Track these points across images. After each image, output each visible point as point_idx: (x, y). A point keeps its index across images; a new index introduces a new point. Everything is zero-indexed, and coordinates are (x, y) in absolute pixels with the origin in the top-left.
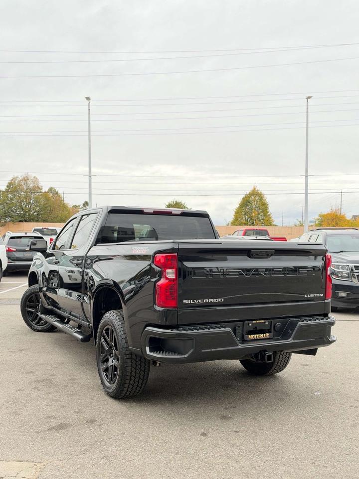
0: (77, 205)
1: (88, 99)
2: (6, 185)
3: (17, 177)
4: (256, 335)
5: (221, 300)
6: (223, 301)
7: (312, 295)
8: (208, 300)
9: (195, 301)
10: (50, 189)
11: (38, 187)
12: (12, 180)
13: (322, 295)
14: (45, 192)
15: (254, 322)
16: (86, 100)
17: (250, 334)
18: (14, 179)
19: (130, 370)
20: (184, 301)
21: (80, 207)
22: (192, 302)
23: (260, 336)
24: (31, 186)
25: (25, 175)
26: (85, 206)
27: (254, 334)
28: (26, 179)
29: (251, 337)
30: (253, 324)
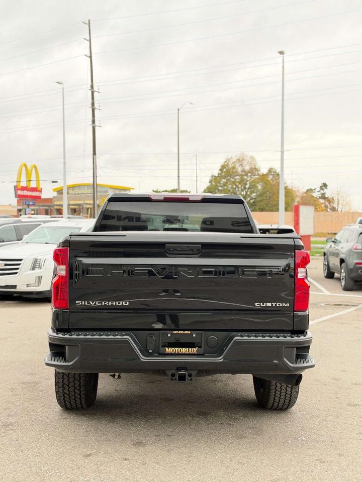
0: (312, 188)
1: (281, 53)
2: (219, 169)
3: (231, 158)
4: (177, 349)
5: (126, 303)
6: (128, 304)
7: (269, 305)
8: (107, 302)
9: (91, 302)
10: (270, 171)
11: (255, 168)
12: (226, 162)
13: (288, 305)
14: (263, 175)
15: (174, 332)
16: (279, 54)
17: (168, 347)
18: (228, 160)
19: (61, 377)
20: (77, 302)
21: (316, 191)
22: (86, 304)
23: (184, 350)
24: (247, 168)
25: (240, 154)
26: (323, 189)
27: (175, 347)
28: (240, 161)
29: (169, 350)
30: (172, 334)
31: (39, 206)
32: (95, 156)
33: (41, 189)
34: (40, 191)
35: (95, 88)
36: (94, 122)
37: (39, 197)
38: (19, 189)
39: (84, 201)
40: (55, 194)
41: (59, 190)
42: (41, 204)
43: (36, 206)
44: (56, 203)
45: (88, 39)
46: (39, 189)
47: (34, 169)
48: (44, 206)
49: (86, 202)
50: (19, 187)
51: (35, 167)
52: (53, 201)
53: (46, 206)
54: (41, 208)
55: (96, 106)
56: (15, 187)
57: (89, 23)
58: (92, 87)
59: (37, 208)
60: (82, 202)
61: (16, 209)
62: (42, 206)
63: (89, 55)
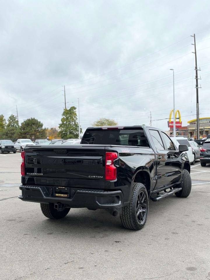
4: (60, 194)
5: (42, 174)
13: (102, 177)
17: (57, 193)
20: (27, 173)
23: (62, 195)
29: (57, 195)
30: (58, 188)
31: (180, 131)
32: (198, 104)
33: (182, 122)
34: (181, 123)
35: (198, 68)
36: (197, 86)
37: (180, 126)
38: (170, 123)
39: (204, 127)
40: (189, 124)
41: (190, 122)
42: (181, 130)
43: (178, 131)
44: (189, 129)
45: (194, 44)
46: (181, 122)
47: (178, 112)
48: (183, 131)
49: (205, 128)
50: (170, 122)
51: (178, 111)
52: (188, 128)
53: (184, 131)
54: (181, 132)
55: (199, 77)
56: (168, 122)
57: (194, 36)
58: (196, 68)
59: (179, 132)
60: (203, 128)
61: (169, 133)
62: (181, 131)
63: (195, 52)
